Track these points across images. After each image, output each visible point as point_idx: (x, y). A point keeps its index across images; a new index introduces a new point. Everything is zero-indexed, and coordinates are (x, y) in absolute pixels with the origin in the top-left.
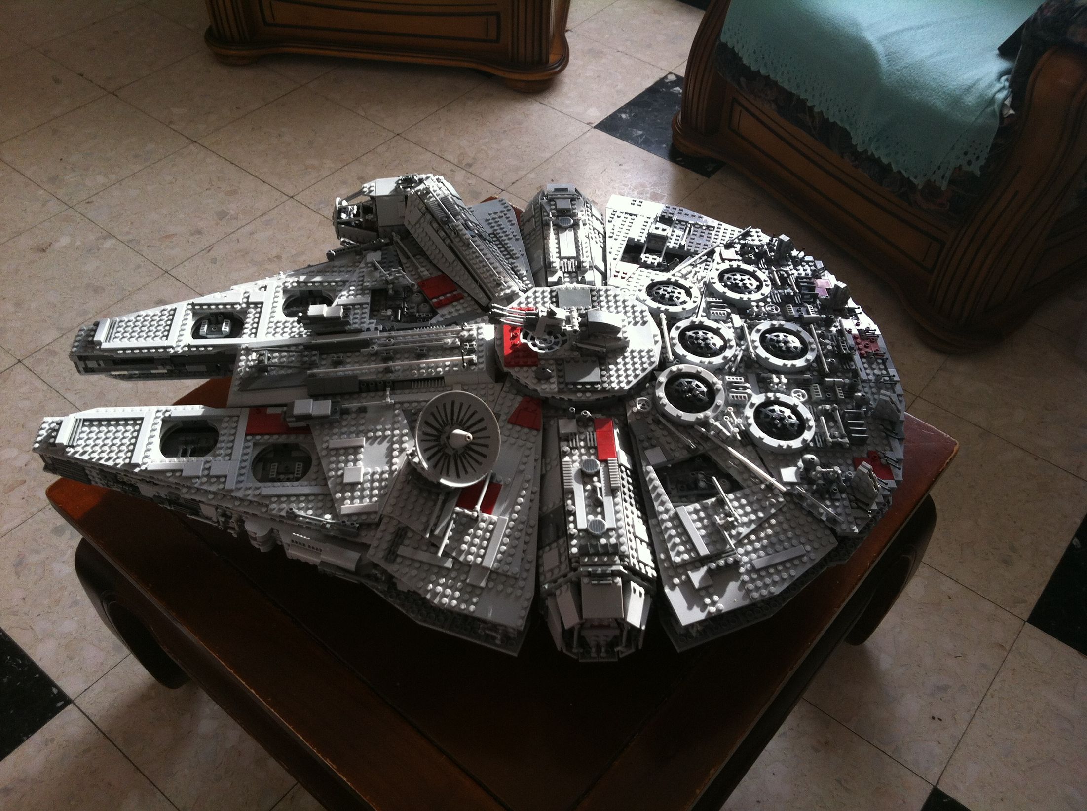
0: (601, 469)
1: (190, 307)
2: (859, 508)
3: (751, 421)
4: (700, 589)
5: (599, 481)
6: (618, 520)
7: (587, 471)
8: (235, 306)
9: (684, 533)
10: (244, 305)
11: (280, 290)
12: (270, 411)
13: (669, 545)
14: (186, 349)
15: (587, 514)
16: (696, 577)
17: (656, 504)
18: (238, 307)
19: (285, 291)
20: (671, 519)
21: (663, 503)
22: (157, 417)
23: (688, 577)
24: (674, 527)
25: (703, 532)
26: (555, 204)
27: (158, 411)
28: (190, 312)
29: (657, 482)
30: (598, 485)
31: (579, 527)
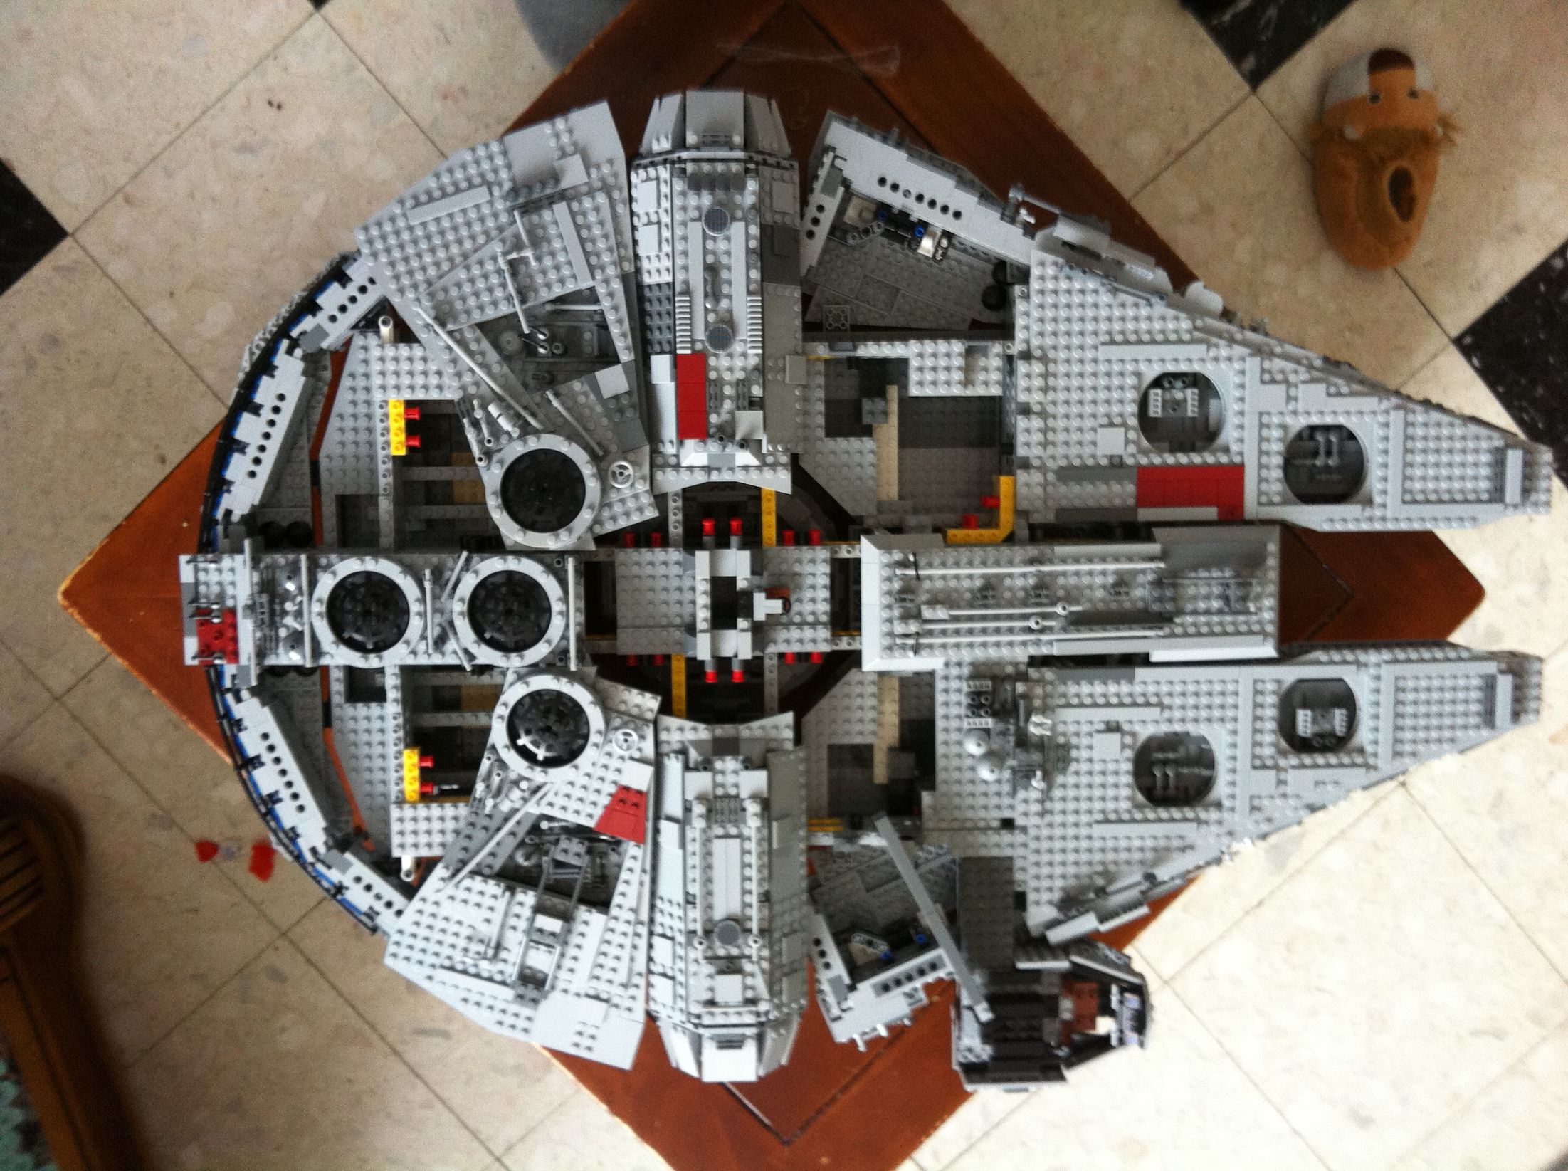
0: (701, 336)
1: (1371, 761)
4: (573, 155)
5: (706, 312)
6: (685, 238)
7: (724, 326)
8: (1297, 761)
9: (585, 241)
10: (1282, 763)
11: (1227, 804)
13: (608, 224)
14: (1362, 658)
15: (728, 253)
16: (576, 172)
17: (621, 294)
18: (1294, 760)
19: (1218, 805)
20: (602, 266)
21: (612, 293)
22: (1383, 506)
23: (588, 175)
24: (598, 253)
25: (556, 244)
26: (746, 987)
27: (1383, 518)
28: (1369, 748)
29: (616, 331)
31: (742, 225)
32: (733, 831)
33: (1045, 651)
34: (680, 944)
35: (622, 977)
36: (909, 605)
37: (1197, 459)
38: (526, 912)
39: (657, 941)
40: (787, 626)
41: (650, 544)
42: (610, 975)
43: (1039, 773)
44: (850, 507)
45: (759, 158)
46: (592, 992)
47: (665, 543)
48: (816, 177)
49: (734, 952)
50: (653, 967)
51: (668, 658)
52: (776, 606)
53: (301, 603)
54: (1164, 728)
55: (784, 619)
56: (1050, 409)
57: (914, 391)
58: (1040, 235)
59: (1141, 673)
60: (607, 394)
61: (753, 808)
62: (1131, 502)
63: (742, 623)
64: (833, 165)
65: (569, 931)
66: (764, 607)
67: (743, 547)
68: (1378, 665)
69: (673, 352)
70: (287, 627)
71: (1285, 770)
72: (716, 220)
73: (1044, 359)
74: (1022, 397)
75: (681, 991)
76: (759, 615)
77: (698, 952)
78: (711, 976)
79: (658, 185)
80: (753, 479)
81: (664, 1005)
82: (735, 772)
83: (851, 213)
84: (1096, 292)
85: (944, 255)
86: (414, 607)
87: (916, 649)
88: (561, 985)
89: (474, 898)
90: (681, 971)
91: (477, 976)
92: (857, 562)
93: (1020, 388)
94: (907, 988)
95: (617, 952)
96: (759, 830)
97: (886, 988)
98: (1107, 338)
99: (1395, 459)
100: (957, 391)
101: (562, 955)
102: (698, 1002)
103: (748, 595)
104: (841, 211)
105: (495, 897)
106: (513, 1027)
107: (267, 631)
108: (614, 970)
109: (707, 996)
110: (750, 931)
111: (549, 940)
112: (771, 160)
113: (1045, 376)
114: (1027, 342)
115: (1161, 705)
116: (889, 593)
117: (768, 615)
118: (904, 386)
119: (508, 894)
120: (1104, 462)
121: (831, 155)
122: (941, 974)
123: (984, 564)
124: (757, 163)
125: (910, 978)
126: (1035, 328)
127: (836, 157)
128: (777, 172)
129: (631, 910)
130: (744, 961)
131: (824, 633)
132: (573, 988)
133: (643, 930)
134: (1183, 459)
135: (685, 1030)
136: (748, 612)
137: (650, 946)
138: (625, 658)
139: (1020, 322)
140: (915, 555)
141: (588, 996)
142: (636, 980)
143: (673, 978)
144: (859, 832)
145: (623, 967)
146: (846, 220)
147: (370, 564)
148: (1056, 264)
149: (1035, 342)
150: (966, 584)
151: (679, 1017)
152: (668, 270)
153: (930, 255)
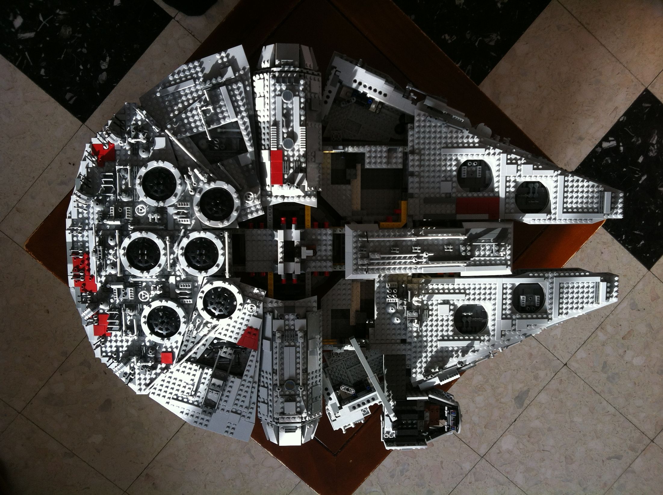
0: (281, 143)
1: (550, 317)
2: (121, 121)
3: (178, 182)
4: (229, 66)
5: (283, 133)
6: (275, 103)
7: (291, 139)
8: (520, 316)
9: (234, 102)
10: (514, 317)
11: (492, 333)
12: (486, 216)
13: (243, 95)
14: (546, 275)
15: (292, 109)
16: (230, 73)
17: (248, 124)
18: (518, 316)
19: (488, 334)
20: (241, 112)
21: (244, 123)
22: (555, 214)
23: (235, 74)
24: (239, 106)
25: (221, 103)
26: (297, 407)
27: (555, 219)
28: (549, 312)
29: (246, 139)
30: (285, 131)
31: (298, 98)
32: (292, 344)
33: (419, 271)
34: (270, 389)
35: (246, 404)
36: (364, 253)
37: (481, 195)
38: (208, 377)
39: (261, 388)
40: (314, 261)
41: (259, 227)
42: (242, 404)
43: (416, 321)
44: (341, 213)
45: (305, 71)
46: (234, 410)
47: (265, 227)
48: (328, 79)
49: (293, 393)
50: (259, 399)
51: (267, 273)
52: (310, 253)
53: (116, 250)
54: (467, 303)
55: (314, 258)
56: (422, 174)
57: (367, 166)
58: (418, 104)
59: (457, 280)
60: (243, 164)
61: (300, 334)
62: (454, 212)
63: (296, 260)
64: (335, 74)
65: (226, 385)
66: (306, 253)
67: (296, 229)
68: (552, 278)
69: (269, 149)
70: (110, 260)
71: (515, 320)
72: (287, 95)
73: (419, 154)
74: (411, 169)
75: (270, 409)
76: (304, 256)
77: (277, 393)
78: (282, 402)
79: (264, 81)
80: (302, 201)
81: (264, 415)
82: (293, 320)
83: (343, 93)
84: (440, 126)
85: (380, 111)
86: (162, 252)
87: (367, 271)
88: (221, 407)
89: (187, 371)
90: (270, 400)
91: (187, 402)
92: (344, 235)
93: (410, 166)
94: (363, 407)
95: (245, 394)
96: (303, 343)
97: (354, 408)
98: (445, 145)
99: (560, 195)
100: (384, 166)
101: (222, 395)
102: (278, 413)
103: (299, 247)
104: (339, 92)
105: (196, 370)
106: (201, 424)
107: (101, 261)
108: (243, 401)
109: (281, 410)
110: (299, 384)
111: (218, 389)
112: (310, 72)
113: (420, 160)
114: (413, 146)
115: (465, 293)
116: (356, 247)
117: (307, 256)
118: (363, 164)
119: (201, 369)
120: (443, 195)
121: (334, 70)
122: (377, 402)
123: (395, 236)
124: (305, 73)
125: (364, 404)
126: (416, 141)
127: (337, 71)
128: (313, 77)
129: (251, 377)
130: (296, 396)
131: (330, 264)
132: (226, 408)
133: (256, 386)
134: (475, 195)
135: (272, 425)
136: (299, 255)
137: (258, 391)
138: (249, 273)
139: (410, 139)
140: (367, 233)
141: (232, 412)
142: (252, 406)
143: (267, 404)
144: (344, 345)
145: (247, 400)
146: (340, 96)
147: (144, 235)
148: (424, 115)
149: (416, 147)
150: (388, 244)
151: (269, 420)
152: (268, 116)
153: (374, 111)
